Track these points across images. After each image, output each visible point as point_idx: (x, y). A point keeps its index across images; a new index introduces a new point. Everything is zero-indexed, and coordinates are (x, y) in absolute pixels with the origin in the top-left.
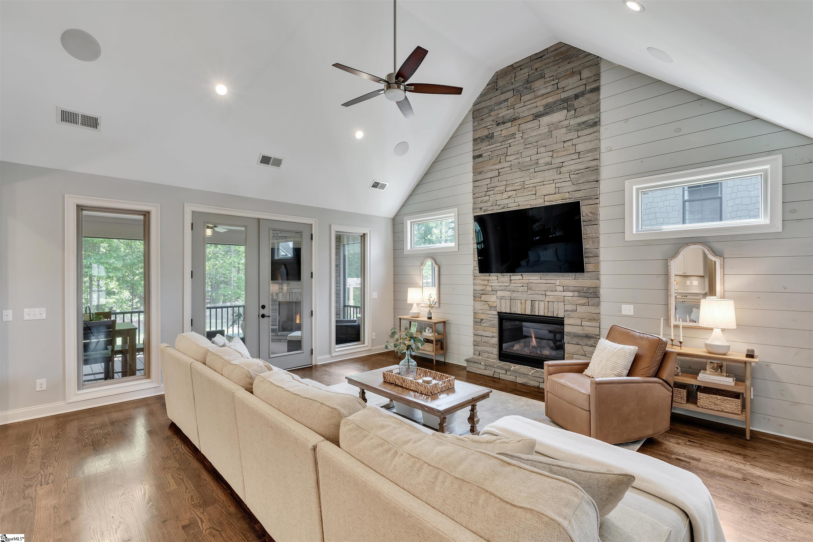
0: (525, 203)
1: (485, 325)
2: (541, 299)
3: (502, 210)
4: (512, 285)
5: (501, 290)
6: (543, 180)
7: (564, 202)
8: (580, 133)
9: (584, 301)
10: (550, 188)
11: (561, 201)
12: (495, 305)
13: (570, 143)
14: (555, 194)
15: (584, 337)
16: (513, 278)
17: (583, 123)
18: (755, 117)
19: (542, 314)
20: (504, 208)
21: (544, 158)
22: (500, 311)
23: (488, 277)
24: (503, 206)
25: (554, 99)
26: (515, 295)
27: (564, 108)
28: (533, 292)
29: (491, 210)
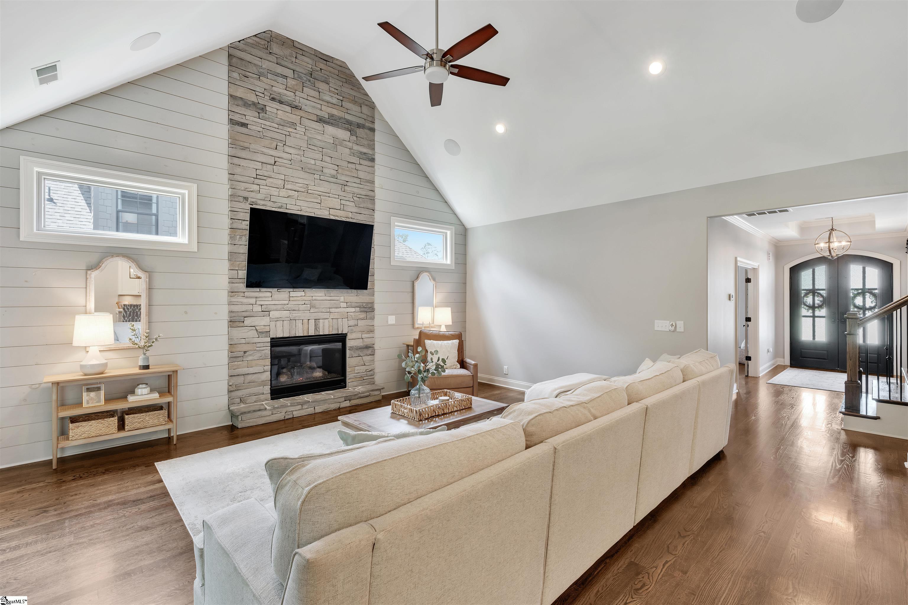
0: (309, 210)
1: (250, 358)
2: (325, 317)
3: (279, 209)
4: (291, 303)
5: (276, 310)
6: (328, 191)
7: (348, 220)
8: (362, 162)
9: (363, 315)
10: (335, 203)
11: (345, 218)
12: (267, 329)
13: (353, 166)
14: (340, 210)
15: (364, 348)
16: (292, 294)
17: (365, 153)
18: (446, 201)
19: (327, 333)
20: (281, 208)
21: (330, 171)
22: (274, 337)
23: (258, 293)
24: (280, 204)
25: (339, 115)
26: (295, 315)
27: (347, 129)
28: (316, 310)
29: (263, 205)
